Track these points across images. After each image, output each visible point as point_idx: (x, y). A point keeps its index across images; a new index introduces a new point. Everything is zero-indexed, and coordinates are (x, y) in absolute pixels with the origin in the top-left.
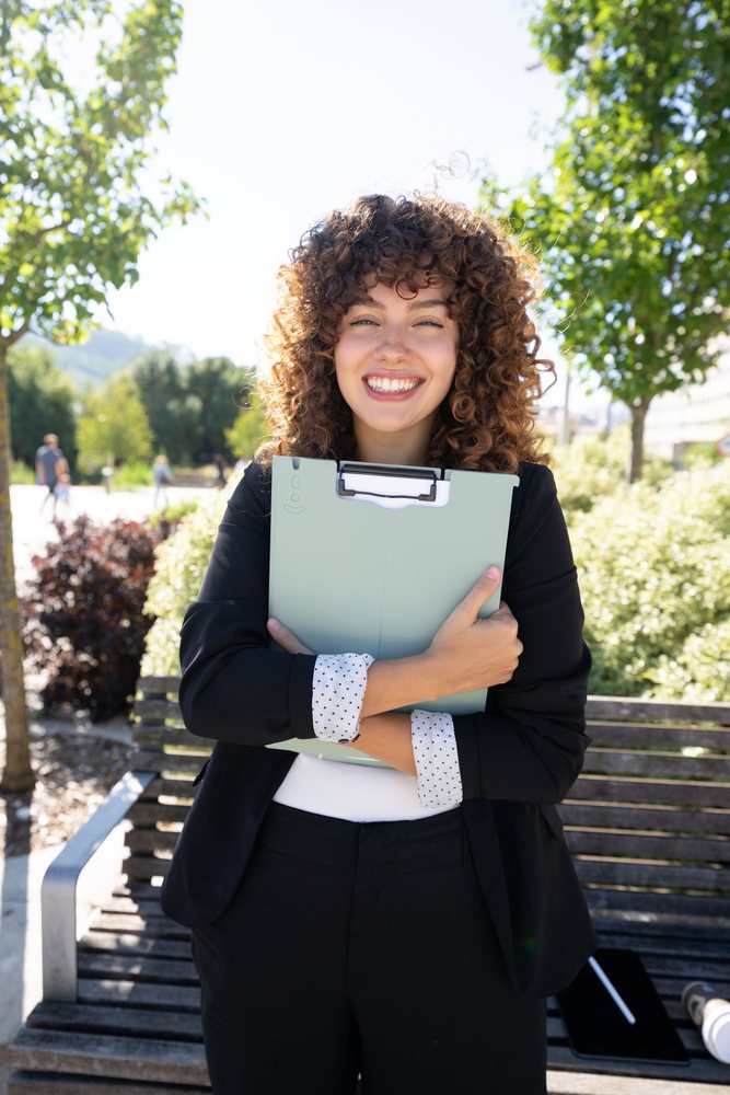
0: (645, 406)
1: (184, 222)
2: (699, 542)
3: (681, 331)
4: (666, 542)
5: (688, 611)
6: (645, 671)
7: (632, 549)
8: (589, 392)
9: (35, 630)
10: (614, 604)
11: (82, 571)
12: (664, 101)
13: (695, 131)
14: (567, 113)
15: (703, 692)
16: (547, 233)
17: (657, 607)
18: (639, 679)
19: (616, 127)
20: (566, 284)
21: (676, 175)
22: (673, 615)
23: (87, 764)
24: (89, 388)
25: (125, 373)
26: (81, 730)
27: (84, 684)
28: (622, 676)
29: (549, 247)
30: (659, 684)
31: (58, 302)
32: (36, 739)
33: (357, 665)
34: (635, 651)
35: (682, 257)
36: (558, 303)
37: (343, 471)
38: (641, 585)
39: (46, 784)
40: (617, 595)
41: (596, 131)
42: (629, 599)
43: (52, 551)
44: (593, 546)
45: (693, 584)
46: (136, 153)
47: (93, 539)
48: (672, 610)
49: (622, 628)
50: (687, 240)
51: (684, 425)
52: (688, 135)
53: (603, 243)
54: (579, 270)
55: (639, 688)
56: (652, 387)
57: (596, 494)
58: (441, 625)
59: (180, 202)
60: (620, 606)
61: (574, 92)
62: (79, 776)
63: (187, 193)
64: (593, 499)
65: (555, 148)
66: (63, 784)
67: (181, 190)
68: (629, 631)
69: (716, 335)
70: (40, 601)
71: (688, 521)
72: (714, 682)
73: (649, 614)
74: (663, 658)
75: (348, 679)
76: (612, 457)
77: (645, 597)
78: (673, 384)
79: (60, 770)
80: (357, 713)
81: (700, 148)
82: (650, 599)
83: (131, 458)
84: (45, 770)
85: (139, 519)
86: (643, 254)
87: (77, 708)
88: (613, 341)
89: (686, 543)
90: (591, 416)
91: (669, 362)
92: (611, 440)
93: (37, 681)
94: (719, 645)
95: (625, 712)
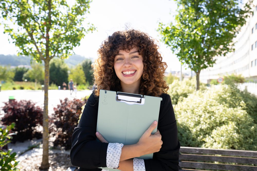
0: (199, 72)
1: (92, 32)
2: (214, 105)
3: (206, 55)
4: (206, 105)
5: (213, 123)
6: (203, 139)
7: (198, 107)
8: (186, 69)
9: (53, 126)
10: (194, 121)
11: (65, 111)
12: (199, 6)
13: (207, 13)
14: (178, 8)
15: (218, 145)
16: (174, 34)
17: (205, 122)
18: (201, 141)
19: (189, 12)
20: (179, 45)
21: (203, 22)
22: (209, 124)
23: (63, 162)
24: (72, 67)
25: (80, 64)
26: (62, 152)
27: (64, 140)
28: (197, 140)
29: (175, 37)
30: (207, 142)
31: (62, 50)
32: (51, 154)
33: (119, 147)
34: (200, 133)
35: (205, 39)
36: (177, 49)
37: (118, 94)
38: (200, 116)
39: (52, 167)
40: (195, 119)
41: (184, 12)
42: (198, 119)
43: (58, 106)
44: (188, 106)
45: (213, 116)
46: (82, 18)
47: (68, 104)
48: (209, 122)
49: (196, 127)
50: (206, 35)
51: (209, 75)
52: (205, 13)
53: (187, 36)
54: (182, 42)
55: (202, 143)
56: (200, 68)
57: (189, 93)
58: (141, 136)
59: (91, 28)
60: (195, 122)
61: (179, 5)
62: (61, 165)
63: (93, 26)
64: (188, 94)
65: (175, 16)
66: (56, 167)
67: (92, 26)
68: (198, 128)
69: (214, 56)
70: (55, 119)
71: (211, 100)
72: (220, 142)
73: (203, 124)
74: (207, 135)
75: (116, 151)
76: (192, 84)
77: (201, 119)
78: (205, 67)
79: (56, 163)
80: (118, 161)
81: (208, 16)
82: (203, 120)
83: (81, 83)
84: (52, 163)
85: (80, 99)
86: (196, 38)
87: (62, 146)
88: (191, 57)
89: (211, 106)
90: (188, 73)
91: (204, 62)
92: (192, 80)
93: (53, 139)
94: (221, 132)
95: (197, 152)
